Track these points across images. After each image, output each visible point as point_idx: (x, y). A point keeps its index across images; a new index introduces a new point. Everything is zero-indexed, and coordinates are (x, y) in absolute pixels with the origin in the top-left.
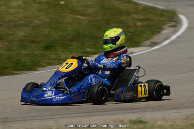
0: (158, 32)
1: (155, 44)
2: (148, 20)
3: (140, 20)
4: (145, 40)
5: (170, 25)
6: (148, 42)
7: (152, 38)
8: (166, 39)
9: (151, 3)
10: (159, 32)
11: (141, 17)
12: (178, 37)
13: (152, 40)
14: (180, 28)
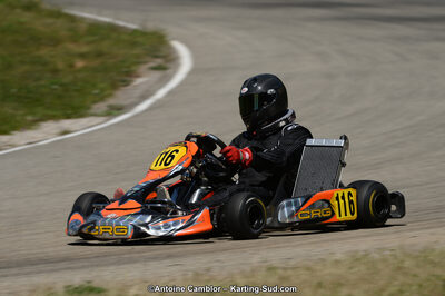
0: (124, 81)
1: (120, 109)
2: (99, 54)
3: (82, 56)
4: (95, 102)
5: (152, 64)
6: (101, 107)
7: (110, 95)
8: (144, 97)
9: (106, 16)
10: (126, 83)
11: (85, 49)
12: (170, 93)
13: (112, 101)
14: (175, 72)
